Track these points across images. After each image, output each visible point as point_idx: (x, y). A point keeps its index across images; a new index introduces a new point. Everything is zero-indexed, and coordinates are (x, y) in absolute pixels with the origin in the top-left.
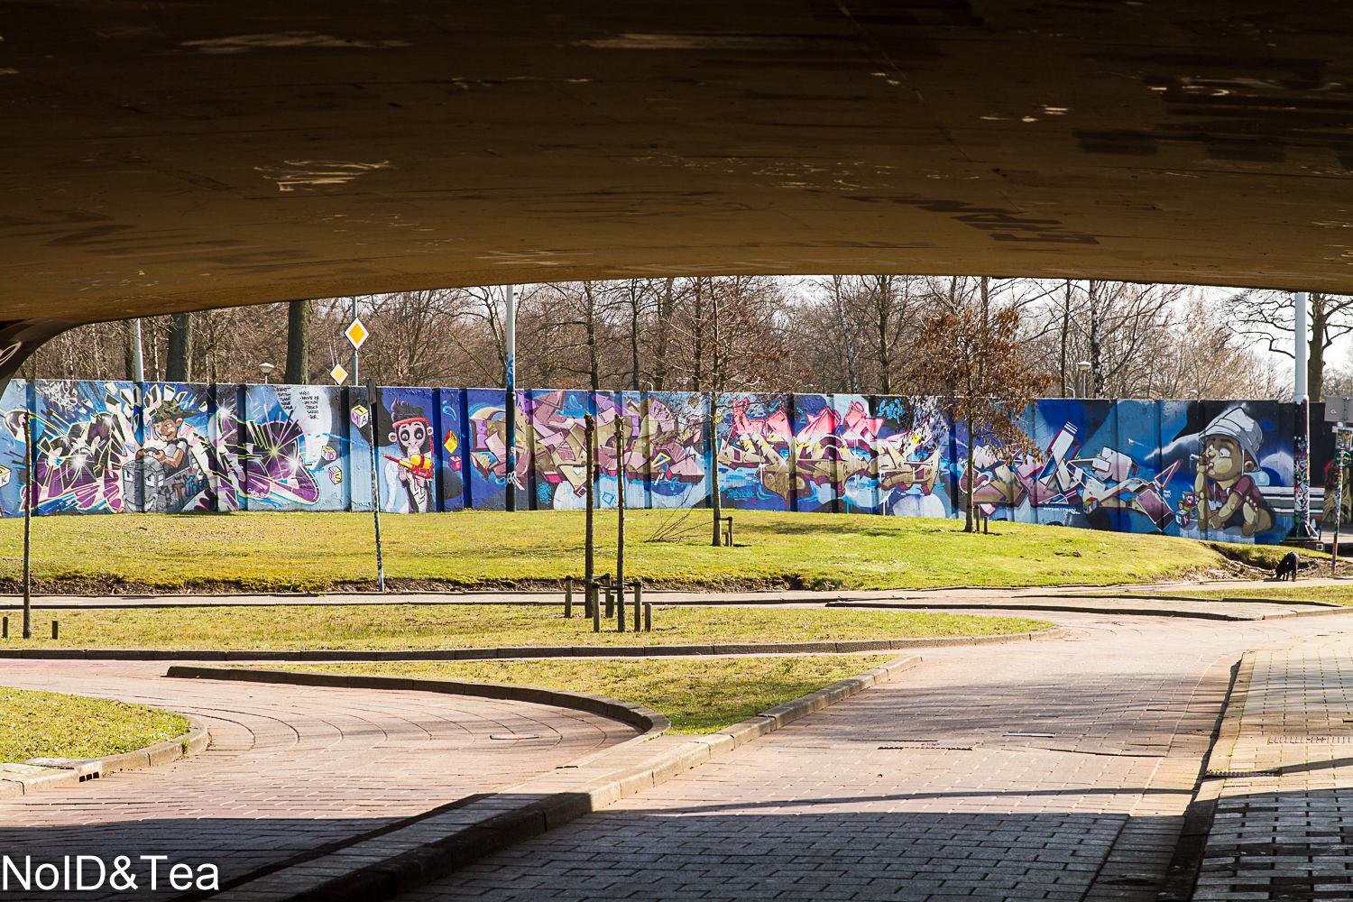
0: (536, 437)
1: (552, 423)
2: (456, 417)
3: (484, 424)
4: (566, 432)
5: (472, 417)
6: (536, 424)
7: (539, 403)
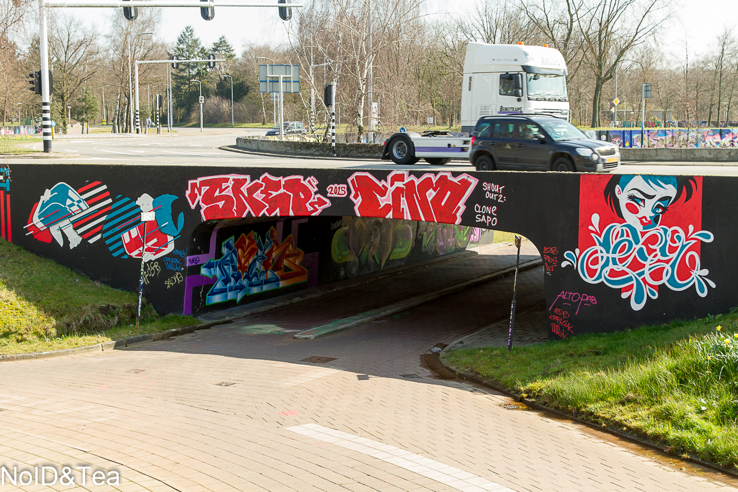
0: (650, 142)
1: (654, 138)
2: (629, 137)
3: (636, 139)
4: (658, 141)
5: (633, 137)
6: (650, 138)
7: (651, 133)
